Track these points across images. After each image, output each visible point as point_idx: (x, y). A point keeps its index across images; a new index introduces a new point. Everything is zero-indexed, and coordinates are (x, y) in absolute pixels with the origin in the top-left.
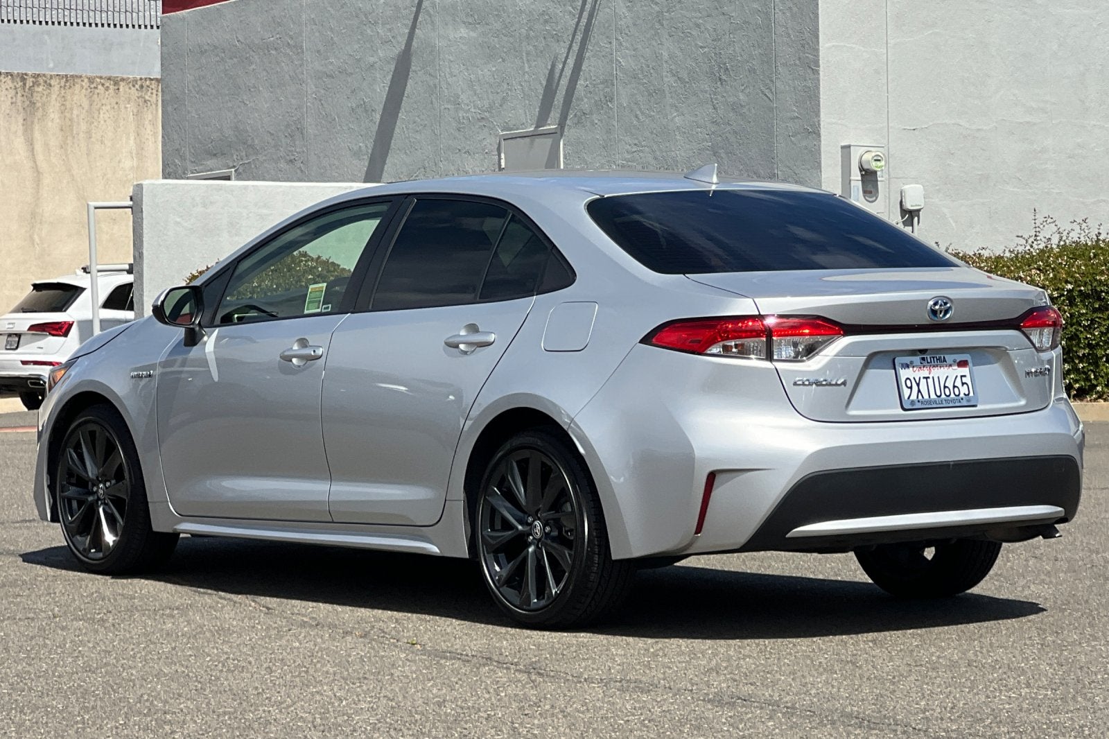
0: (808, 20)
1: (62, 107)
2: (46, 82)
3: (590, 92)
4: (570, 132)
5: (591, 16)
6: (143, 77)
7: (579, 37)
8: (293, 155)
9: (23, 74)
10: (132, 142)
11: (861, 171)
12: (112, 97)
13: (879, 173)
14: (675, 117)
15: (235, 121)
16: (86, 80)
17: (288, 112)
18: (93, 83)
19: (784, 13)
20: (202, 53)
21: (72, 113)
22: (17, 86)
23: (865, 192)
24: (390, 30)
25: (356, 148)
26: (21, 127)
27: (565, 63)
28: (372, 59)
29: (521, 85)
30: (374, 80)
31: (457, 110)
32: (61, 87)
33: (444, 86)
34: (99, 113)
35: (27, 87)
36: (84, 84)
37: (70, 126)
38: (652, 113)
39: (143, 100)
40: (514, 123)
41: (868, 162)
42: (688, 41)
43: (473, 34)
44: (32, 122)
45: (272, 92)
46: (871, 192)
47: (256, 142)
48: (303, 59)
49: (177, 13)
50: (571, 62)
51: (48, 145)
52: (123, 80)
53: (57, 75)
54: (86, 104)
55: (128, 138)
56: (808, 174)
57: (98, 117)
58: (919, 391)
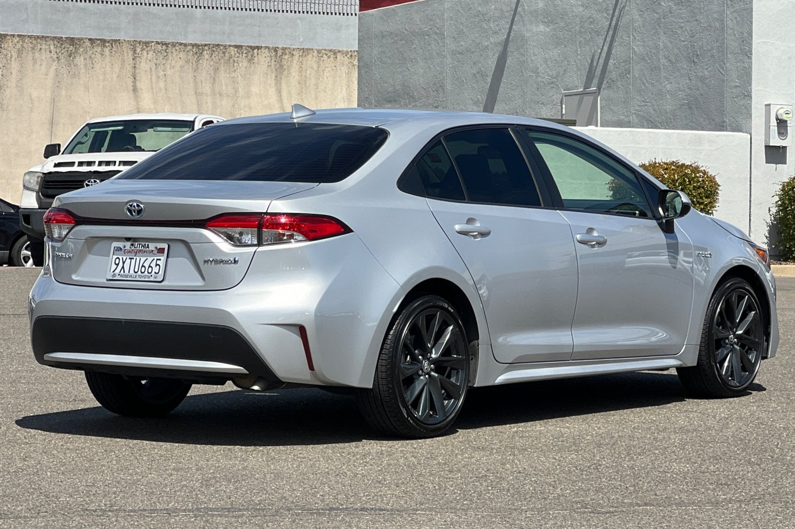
0: (746, 25)
1: (300, 69)
2: (290, 53)
3: (617, 68)
4: (604, 92)
5: (618, 20)
6: (352, 50)
7: (611, 33)
8: (438, 103)
9: (276, 47)
10: (344, 91)
11: (777, 120)
12: (332, 63)
13: (788, 122)
14: (666, 84)
15: (403, 80)
16: (316, 52)
17: (435, 76)
18: (320, 53)
19: (732, 21)
20: (383, 37)
21: (306, 72)
22: (272, 55)
23: (779, 133)
24: (497, 25)
25: (476, 99)
26: (274, 81)
27: (602, 49)
28: (487, 44)
29: (576, 62)
30: (488, 56)
31: (537, 77)
32: (300, 56)
33: (529, 61)
34: (324, 73)
35: (278, 56)
36: (314, 54)
37: (305, 81)
38: (653, 82)
39: (352, 64)
40: (571, 86)
41: (781, 115)
42: (675, 37)
43: (547, 29)
44: (281, 78)
45: (425, 63)
46: (783, 133)
47: (415, 94)
48: (444, 42)
49: (369, 11)
50: (606, 48)
51: (291, 92)
52: (339, 51)
53: (298, 48)
54: (315, 66)
55: (342, 89)
56: (744, 121)
57: (323, 75)
58: (123, 267)
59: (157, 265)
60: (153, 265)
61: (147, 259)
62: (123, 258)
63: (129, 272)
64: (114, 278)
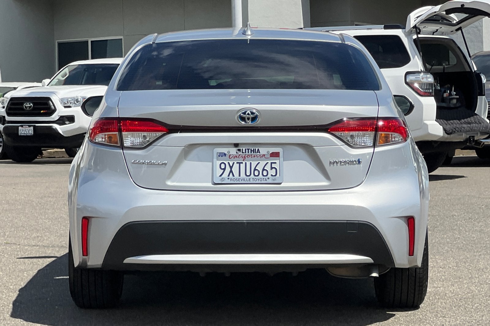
58: (231, 171)
59: (272, 168)
60: (268, 168)
61: (259, 163)
62: (229, 163)
63: (240, 176)
64: (223, 182)
